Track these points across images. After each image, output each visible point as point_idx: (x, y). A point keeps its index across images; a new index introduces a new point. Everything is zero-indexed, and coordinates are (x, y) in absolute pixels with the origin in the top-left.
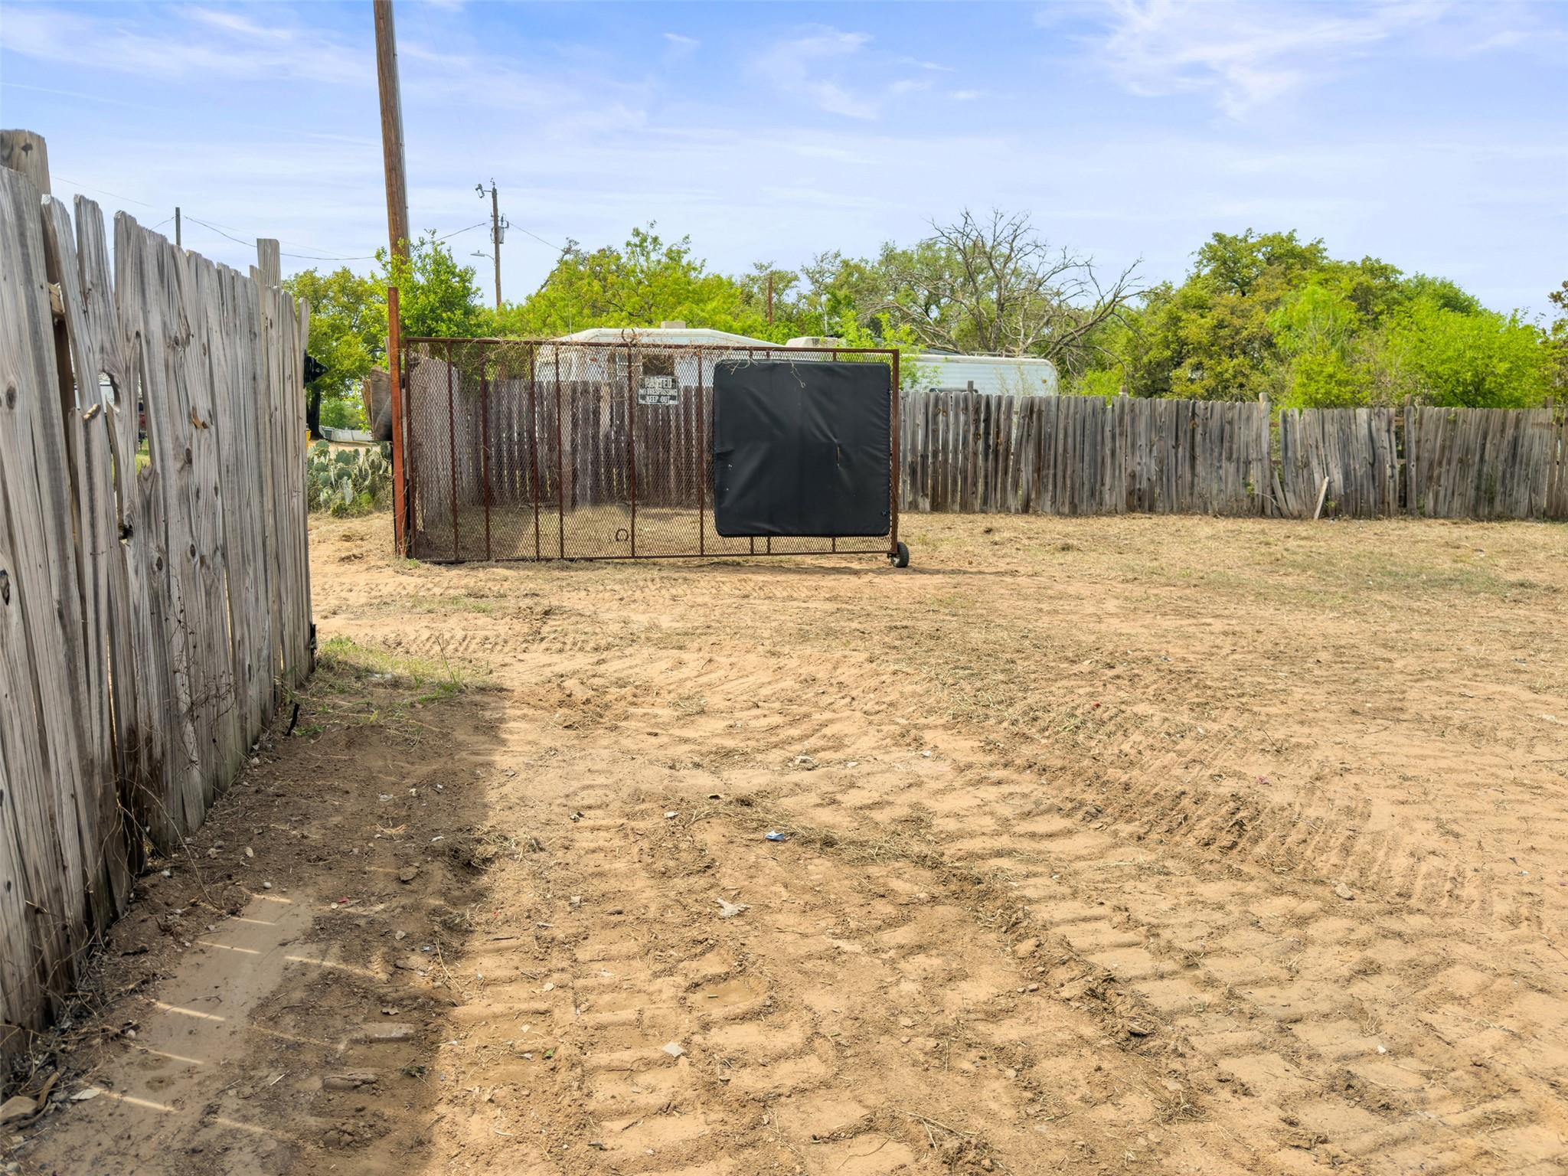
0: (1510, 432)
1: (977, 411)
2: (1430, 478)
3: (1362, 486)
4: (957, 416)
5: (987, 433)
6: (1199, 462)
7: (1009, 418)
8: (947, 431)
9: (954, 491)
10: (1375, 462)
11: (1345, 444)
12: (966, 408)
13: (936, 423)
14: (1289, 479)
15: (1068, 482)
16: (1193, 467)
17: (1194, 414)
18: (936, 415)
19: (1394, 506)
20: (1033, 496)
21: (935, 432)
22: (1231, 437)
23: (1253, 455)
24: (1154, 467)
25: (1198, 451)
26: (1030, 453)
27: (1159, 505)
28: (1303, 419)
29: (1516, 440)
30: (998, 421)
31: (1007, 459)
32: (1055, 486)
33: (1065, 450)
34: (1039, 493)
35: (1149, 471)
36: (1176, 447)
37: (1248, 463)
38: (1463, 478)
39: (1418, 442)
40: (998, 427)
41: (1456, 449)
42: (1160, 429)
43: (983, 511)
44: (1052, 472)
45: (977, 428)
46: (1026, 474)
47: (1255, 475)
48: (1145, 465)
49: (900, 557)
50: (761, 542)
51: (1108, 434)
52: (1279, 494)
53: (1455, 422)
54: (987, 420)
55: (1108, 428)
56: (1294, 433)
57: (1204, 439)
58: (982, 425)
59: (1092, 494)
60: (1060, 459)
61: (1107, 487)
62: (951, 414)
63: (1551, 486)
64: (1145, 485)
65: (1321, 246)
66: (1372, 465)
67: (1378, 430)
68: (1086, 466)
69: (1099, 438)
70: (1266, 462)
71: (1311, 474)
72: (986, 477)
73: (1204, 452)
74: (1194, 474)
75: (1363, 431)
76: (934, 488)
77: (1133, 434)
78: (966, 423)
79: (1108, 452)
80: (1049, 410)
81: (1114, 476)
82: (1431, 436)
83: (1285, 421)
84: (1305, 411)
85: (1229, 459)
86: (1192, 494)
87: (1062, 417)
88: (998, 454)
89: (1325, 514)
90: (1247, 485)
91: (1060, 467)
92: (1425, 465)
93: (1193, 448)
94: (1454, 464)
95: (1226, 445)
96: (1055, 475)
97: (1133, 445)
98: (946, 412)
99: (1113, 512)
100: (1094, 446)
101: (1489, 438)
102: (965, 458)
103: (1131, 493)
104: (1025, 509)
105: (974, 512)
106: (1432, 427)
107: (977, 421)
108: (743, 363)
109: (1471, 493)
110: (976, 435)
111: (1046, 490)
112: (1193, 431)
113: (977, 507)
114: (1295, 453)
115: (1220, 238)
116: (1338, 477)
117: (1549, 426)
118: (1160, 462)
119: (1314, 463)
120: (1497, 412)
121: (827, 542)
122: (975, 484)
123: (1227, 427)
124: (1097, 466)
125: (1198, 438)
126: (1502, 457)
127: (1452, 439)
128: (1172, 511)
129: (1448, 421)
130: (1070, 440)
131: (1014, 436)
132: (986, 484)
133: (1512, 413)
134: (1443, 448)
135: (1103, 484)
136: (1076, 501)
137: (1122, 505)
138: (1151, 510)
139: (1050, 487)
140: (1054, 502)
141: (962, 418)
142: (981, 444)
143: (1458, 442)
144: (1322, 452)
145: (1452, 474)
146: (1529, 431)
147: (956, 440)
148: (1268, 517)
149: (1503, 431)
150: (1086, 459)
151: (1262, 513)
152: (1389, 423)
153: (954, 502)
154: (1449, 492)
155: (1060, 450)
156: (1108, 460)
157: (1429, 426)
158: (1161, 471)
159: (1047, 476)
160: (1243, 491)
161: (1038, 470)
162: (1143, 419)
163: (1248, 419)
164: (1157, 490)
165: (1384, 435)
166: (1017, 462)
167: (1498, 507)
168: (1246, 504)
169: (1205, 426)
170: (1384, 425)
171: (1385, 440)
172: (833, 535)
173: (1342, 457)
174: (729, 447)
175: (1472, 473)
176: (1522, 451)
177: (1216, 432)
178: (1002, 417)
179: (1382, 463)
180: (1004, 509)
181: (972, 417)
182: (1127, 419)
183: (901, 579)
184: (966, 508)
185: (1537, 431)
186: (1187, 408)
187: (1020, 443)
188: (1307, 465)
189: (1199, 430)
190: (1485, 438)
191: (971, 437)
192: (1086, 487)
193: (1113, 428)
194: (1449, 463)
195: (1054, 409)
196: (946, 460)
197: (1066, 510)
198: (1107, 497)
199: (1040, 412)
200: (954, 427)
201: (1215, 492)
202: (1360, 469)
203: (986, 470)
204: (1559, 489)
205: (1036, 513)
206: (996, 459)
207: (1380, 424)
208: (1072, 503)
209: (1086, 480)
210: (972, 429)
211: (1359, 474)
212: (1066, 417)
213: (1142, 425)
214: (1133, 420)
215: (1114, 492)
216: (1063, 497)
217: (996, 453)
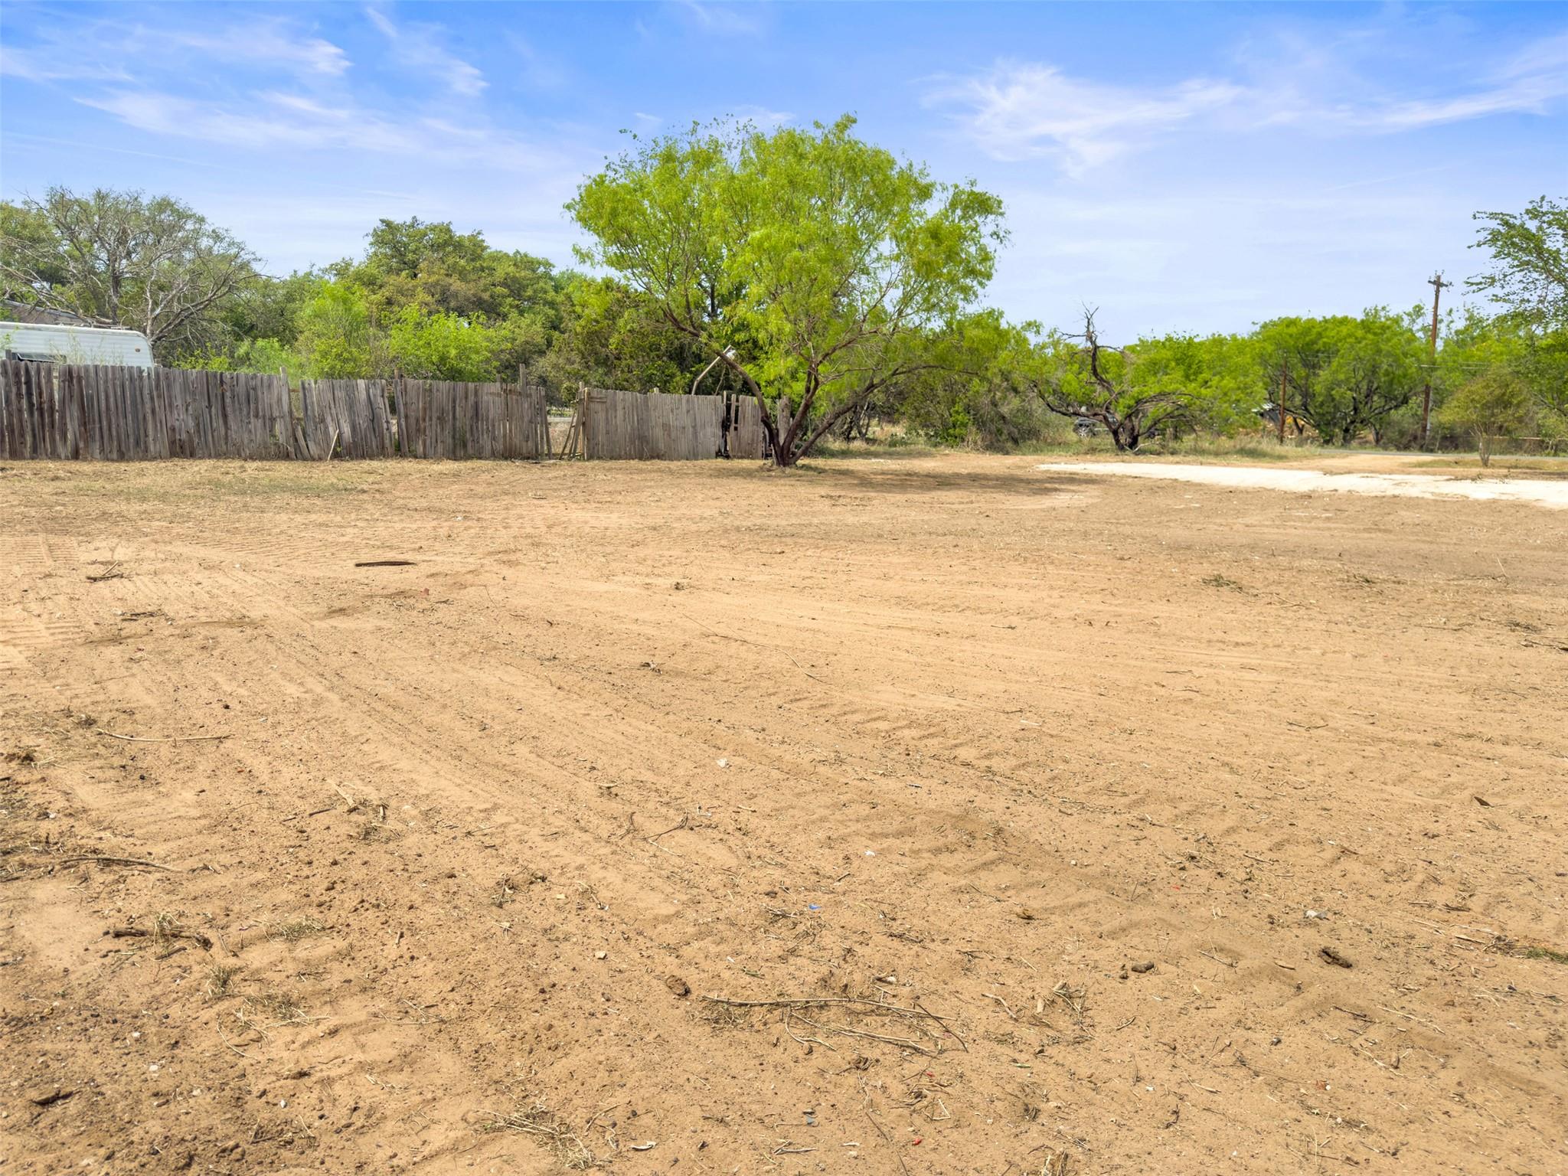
0: (472, 399)
1: (17, 374)
2: (418, 430)
3: (366, 436)
5: (29, 394)
6: (231, 418)
7: (49, 382)
10: (374, 419)
11: (351, 406)
14: (309, 431)
15: (114, 433)
16: (226, 422)
17: (222, 382)
19: (390, 450)
20: (81, 445)
22: (256, 399)
23: (276, 414)
24: (191, 423)
25: (229, 410)
26: (74, 412)
27: (199, 453)
28: (317, 386)
29: (476, 403)
30: (39, 383)
31: (52, 415)
32: (102, 437)
33: (108, 409)
34: (87, 446)
35: (187, 426)
36: (209, 407)
37: (273, 420)
38: (442, 430)
39: (405, 404)
40: (40, 388)
41: (434, 409)
42: (193, 393)
43: (32, 458)
44: (97, 426)
45: (19, 389)
46: (72, 428)
47: (279, 428)
48: (183, 421)
51: (146, 397)
52: (302, 442)
53: (431, 390)
54: (28, 383)
55: (146, 392)
56: (312, 397)
57: (233, 402)
58: (24, 387)
59: (137, 443)
60: (104, 415)
61: (151, 438)
63: (504, 436)
64: (184, 436)
65: (481, 237)
66: (373, 421)
67: (375, 395)
68: (129, 421)
69: (139, 400)
70: (288, 419)
71: (326, 428)
72: (33, 430)
73: (234, 411)
74: (227, 428)
75: (363, 396)
77: (170, 397)
79: (149, 411)
80: (88, 377)
81: (155, 429)
82: (414, 401)
83: (304, 388)
84: (319, 381)
85: (257, 416)
86: (226, 443)
87: (101, 382)
88: (43, 411)
89: (336, 456)
90: (274, 436)
92: (412, 421)
93: (224, 408)
94: (434, 419)
95: (252, 406)
96: (101, 429)
97: (171, 405)
99: (157, 458)
101: (458, 402)
102: (10, 415)
103: (173, 443)
104: (76, 455)
105: (24, 459)
106: (416, 394)
107: (18, 383)
109: (450, 441)
110: (19, 395)
111: (94, 440)
112: (223, 395)
113: (27, 455)
114: (313, 411)
115: (388, 224)
116: (347, 430)
117: (499, 395)
118: (196, 418)
119: (329, 419)
120: (460, 384)
122: (22, 435)
123: (252, 392)
124: (140, 422)
125: (228, 401)
126: (468, 415)
127: (430, 401)
128: (210, 457)
129: (426, 390)
130: (112, 400)
131: (56, 397)
132: (34, 436)
133: (471, 385)
134: (425, 409)
135: (146, 436)
136: (123, 449)
137: (165, 452)
138: (192, 455)
139: (97, 437)
140: (102, 450)
142: (24, 402)
143: (435, 404)
144: (334, 411)
145: (434, 427)
146: (485, 398)
148: (292, 460)
149: (466, 398)
150: (130, 417)
151: (287, 457)
152: (383, 391)
154: (434, 440)
155: (103, 408)
156: (149, 417)
157: (412, 393)
158: (198, 425)
159: (94, 428)
160: (272, 440)
161: (84, 423)
162: (178, 384)
163: (270, 386)
164: (196, 440)
165: (380, 400)
166: (63, 417)
167: (470, 451)
168: (273, 449)
169: (232, 391)
170: (379, 392)
171: (381, 404)
173: (350, 416)
175: (448, 427)
176: (482, 412)
177: (243, 398)
178: (43, 381)
179: (380, 419)
180: (54, 456)
181: (12, 379)
182: (163, 384)
184: (16, 455)
185: (490, 398)
186: (215, 376)
187: (63, 401)
188: (323, 421)
189: (228, 394)
190: (454, 401)
191: (13, 396)
193: (151, 393)
194: (430, 420)
195: (93, 375)
197: (115, 456)
198: (152, 448)
199: (79, 378)
201: (246, 441)
202: (363, 423)
203: (33, 424)
204: (511, 438)
205: (85, 460)
206: (42, 415)
207: (375, 392)
208: (119, 450)
209: (130, 431)
210: (14, 390)
211: (363, 428)
212: (106, 382)
213: (177, 389)
214: (169, 386)
215: (157, 441)
216: (111, 445)
217: (41, 410)
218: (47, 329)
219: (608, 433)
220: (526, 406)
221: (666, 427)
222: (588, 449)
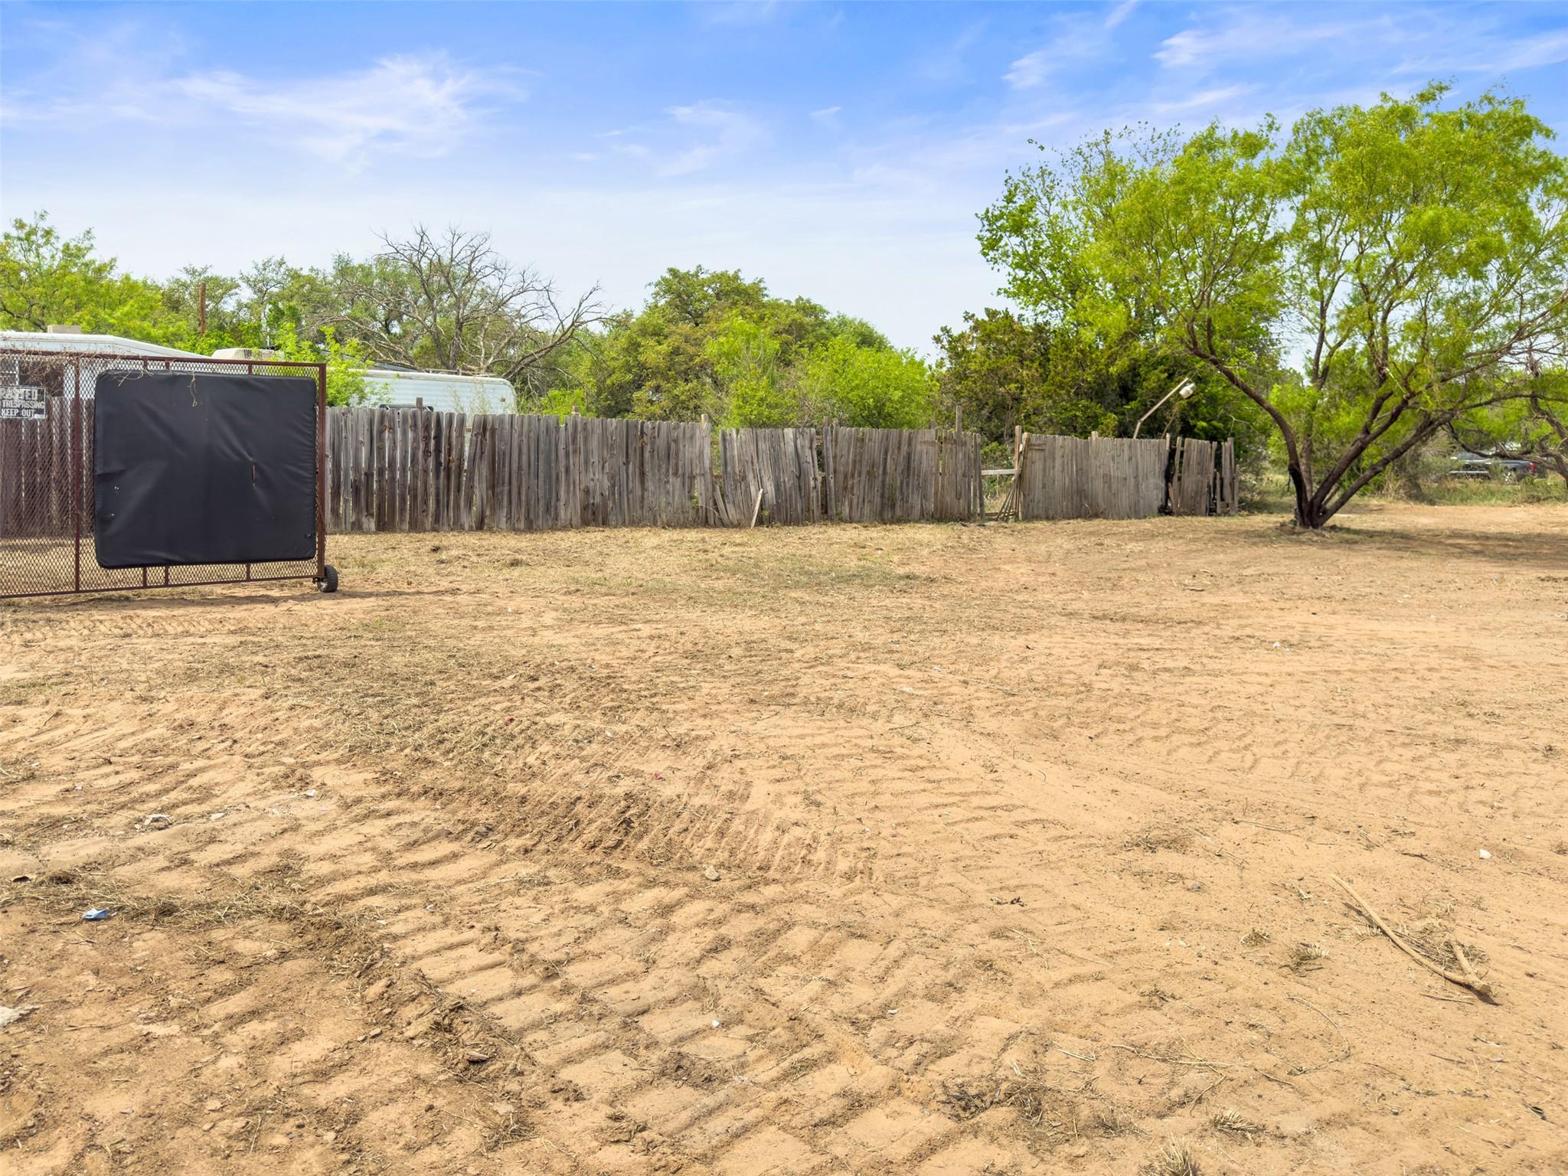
0: (905, 448)
1: (427, 428)
2: (845, 488)
3: (791, 496)
4: (404, 433)
5: (438, 450)
6: (649, 475)
7: (461, 436)
8: (394, 448)
9: (402, 510)
10: (800, 476)
11: (776, 461)
12: (415, 425)
13: (381, 439)
14: (729, 490)
15: (523, 498)
16: (642, 482)
17: (642, 433)
18: (381, 432)
19: (817, 513)
20: (488, 513)
21: (381, 449)
22: (677, 454)
23: (697, 471)
24: (607, 483)
25: (647, 468)
26: (484, 470)
27: (612, 518)
28: (739, 437)
29: (909, 455)
30: (450, 438)
31: (459, 476)
32: (510, 503)
33: (520, 468)
34: (495, 513)
35: (601, 486)
36: (627, 464)
37: (692, 478)
38: (871, 487)
39: (835, 457)
40: (450, 444)
41: (864, 463)
42: (611, 447)
43: (434, 530)
44: (506, 488)
45: (427, 445)
46: (480, 492)
47: (699, 489)
48: (598, 480)
49: (328, 582)
50: (156, 573)
51: (562, 452)
52: (721, 505)
53: (863, 440)
54: (438, 438)
55: (562, 446)
56: (732, 449)
57: (652, 456)
58: (433, 442)
59: (547, 510)
60: (514, 476)
61: (562, 502)
62: (399, 431)
63: (936, 493)
64: (598, 500)
65: (762, 285)
66: (799, 478)
67: (803, 448)
68: (541, 483)
69: (553, 456)
70: (708, 476)
71: (748, 486)
72: (437, 495)
73: (652, 468)
74: (643, 489)
75: (790, 448)
76: (380, 507)
77: (586, 452)
78: (415, 440)
79: (563, 470)
80: (502, 428)
81: (568, 492)
82: (845, 452)
83: (724, 439)
84: (742, 431)
85: (676, 474)
86: (642, 508)
87: (516, 435)
88: (449, 471)
89: (760, 522)
90: (692, 498)
91: (515, 482)
92: (841, 477)
93: (642, 465)
94: (864, 475)
95: (673, 461)
96: (510, 492)
97: (586, 462)
98: (392, 429)
99: (567, 527)
100: (548, 462)
101: (890, 453)
102: (415, 476)
103: (585, 508)
104: (480, 526)
105: (425, 531)
106: (845, 444)
107: (427, 439)
108: (135, 374)
109: (877, 500)
110: (426, 452)
111: (501, 507)
112: (642, 448)
113: (428, 526)
114: (733, 468)
115: (673, 272)
116: (770, 488)
117: (933, 444)
118: (612, 478)
119: (750, 476)
120: (894, 432)
121: (240, 569)
122: (426, 502)
123: (673, 445)
124: (552, 482)
125: (647, 455)
126: (899, 469)
127: (861, 454)
128: (624, 524)
129: (857, 439)
130: (524, 458)
131: (466, 454)
132: (438, 502)
133: (906, 431)
134: (854, 462)
135: (558, 500)
136: (532, 516)
137: (576, 520)
138: (605, 523)
139: (505, 503)
140: (509, 518)
141: (410, 435)
142: (431, 461)
143: (866, 456)
144: (756, 466)
145: (862, 484)
146: (919, 448)
147: (404, 458)
148: (711, 527)
149: (899, 448)
150: (541, 475)
151: (706, 523)
152: (811, 442)
153: (402, 520)
154: (861, 499)
155: (515, 466)
156: (562, 477)
157: (843, 444)
158: (613, 486)
159: (502, 492)
160: (688, 504)
161: (492, 486)
162: (596, 436)
163: (692, 438)
164: (610, 504)
165: (808, 452)
166: (471, 479)
167: (898, 512)
168: (691, 514)
169: (653, 443)
170: (807, 444)
171: (809, 456)
172: (248, 561)
173: (774, 472)
174: (116, 466)
175: (878, 483)
176: (914, 464)
177: (663, 453)
178: (454, 434)
179: (807, 475)
180: (457, 527)
181: (421, 433)
182: (580, 437)
183: (328, 606)
184: (415, 527)
185: (924, 447)
186: (634, 426)
187: (472, 460)
188: (744, 478)
189: (648, 448)
190: (886, 453)
191: (420, 454)
192: (542, 503)
193: (567, 446)
194: (860, 475)
195: (507, 427)
196: (393, 478)
197: (522, 525)
198: (562, 512)
199: (493, 431)
200: (401, 445)
201: (663, 505)
202: (788, 481)
203: (437, 488)
204: (942, 496)
205: (491, 530)
206: (448, 478)
207: (804, 442)
208: (527, 518)
209: (541, 495)
210: (422, 446)
211: (788, 485)
212: (521, 435)
213: (594, 443)
214: (586, 439)
215: (569, 508)
216: (519, 512)
217: (448, 470)
218: (418, 378)
219: (1044, 486)
220: (960, 456)
221: (1107, 478)
222: (1024, 506)
